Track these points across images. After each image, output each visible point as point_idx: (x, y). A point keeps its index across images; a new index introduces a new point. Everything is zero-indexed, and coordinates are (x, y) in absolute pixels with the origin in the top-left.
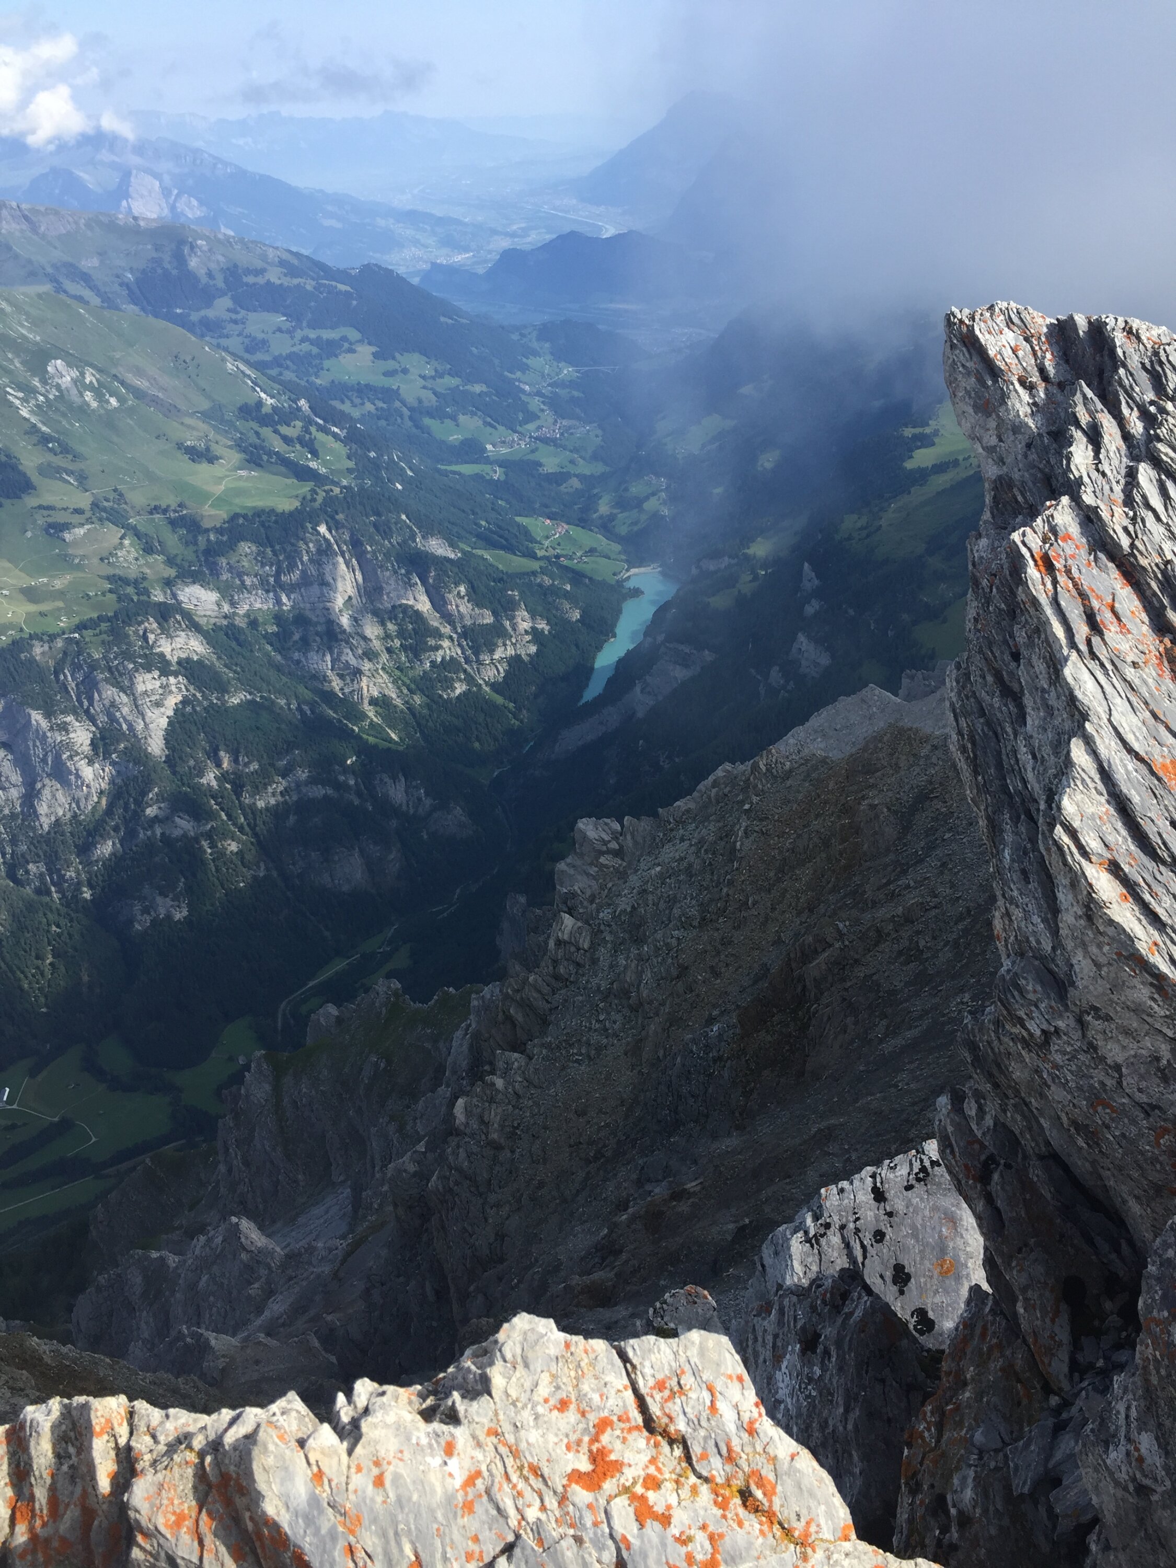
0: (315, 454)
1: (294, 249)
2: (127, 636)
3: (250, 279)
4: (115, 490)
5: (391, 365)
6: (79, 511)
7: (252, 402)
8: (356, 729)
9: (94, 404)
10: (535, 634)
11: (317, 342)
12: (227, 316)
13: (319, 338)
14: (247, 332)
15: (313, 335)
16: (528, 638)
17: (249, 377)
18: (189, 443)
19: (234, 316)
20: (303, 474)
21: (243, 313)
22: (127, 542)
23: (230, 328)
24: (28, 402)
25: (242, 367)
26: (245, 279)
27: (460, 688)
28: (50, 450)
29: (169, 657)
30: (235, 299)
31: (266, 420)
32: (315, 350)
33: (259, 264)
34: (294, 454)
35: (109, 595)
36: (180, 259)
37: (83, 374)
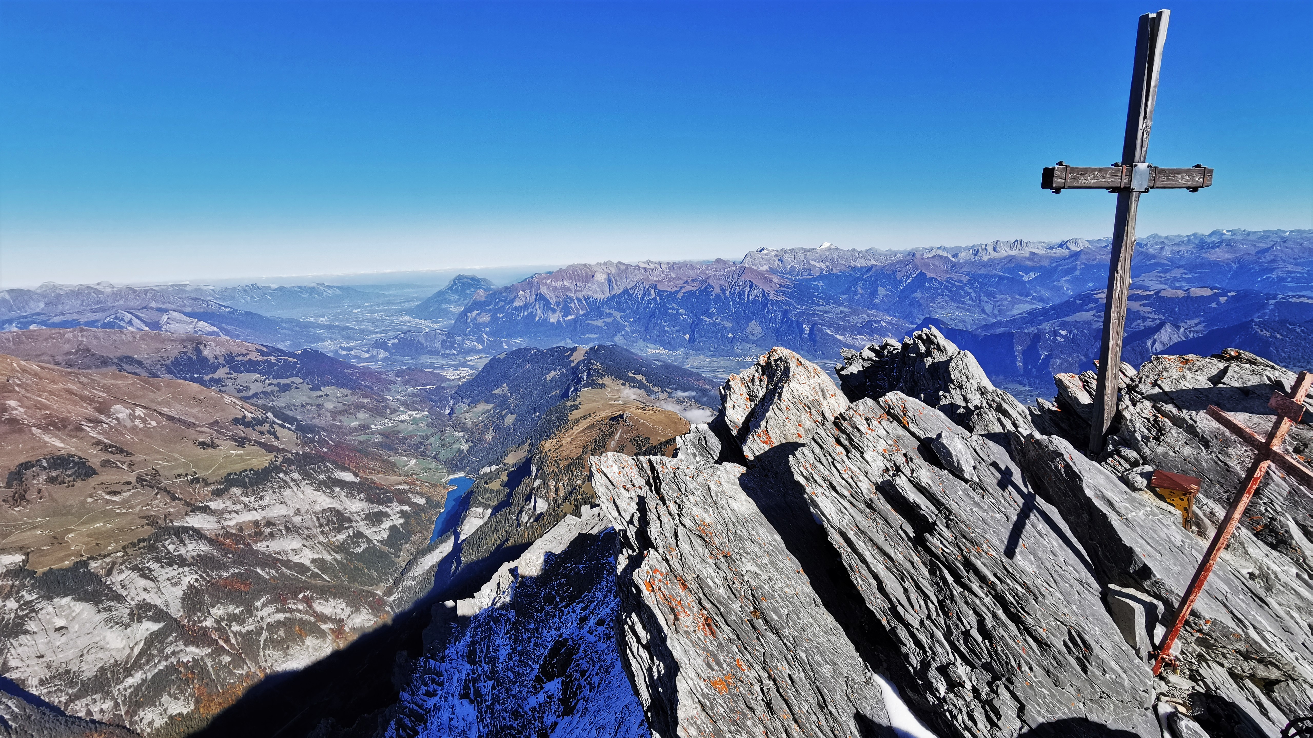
0: (277, 437)
1: (264, 344)
2: (158, 548)
3: (239, 358)
4: (153, 469)
5: (319, 393)
6: (129, 483)
7: (240, 416)
8: (303, 578)
9: (141, 426)
10: (403, 514)
11: (278, 385)
12: (225, 376)
13: (279, 383)
14: (237, 383)
15: (275, 382)
16: (398, 516)
17: (237, 404)
18: (200, 440)
19: (229, 376)
20: (269, 448)
21: (235, 374)
22: (159, 496)
23: (227, 382)
24: (95, 428)
25: (234, 400)
26: (236, 358)
27: (364, 546)
28: (111, 452)
29: (184, 556)
30: (230, 368)
31: (247, 424)
32: (276, 389)
33: (245, 352)
34: (266, 438)
35: (146, 527)
36: (198, 351)
37: (134, 411)
